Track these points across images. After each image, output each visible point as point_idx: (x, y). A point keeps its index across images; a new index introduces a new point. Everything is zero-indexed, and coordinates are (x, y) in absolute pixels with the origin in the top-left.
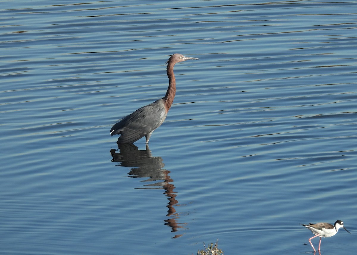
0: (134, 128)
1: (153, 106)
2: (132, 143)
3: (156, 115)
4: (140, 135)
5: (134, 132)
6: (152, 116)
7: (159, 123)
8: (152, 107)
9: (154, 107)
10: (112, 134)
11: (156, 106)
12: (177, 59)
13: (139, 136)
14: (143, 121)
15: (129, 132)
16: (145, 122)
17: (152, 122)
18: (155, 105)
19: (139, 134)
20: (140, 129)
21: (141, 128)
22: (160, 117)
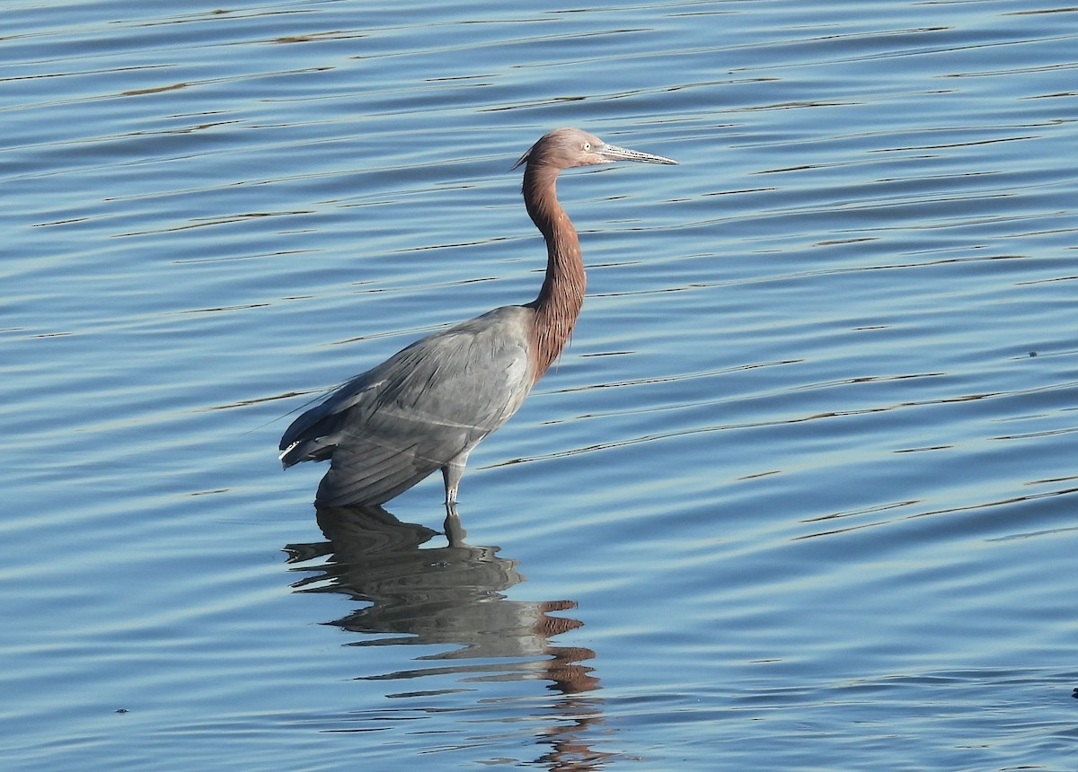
0: (390, 432)
1: (476, 332)
2: (378, 507)
3: (486, 372)
4: (415, 467)
5: (390, 454)
6: (471, 378)
7: (501, 411)
8: (469, 337)
9: (481, 335)
10: (290, 461)
11: (488, 333)
12: (571, 153)
13: (412, 472)
14: (429, 402)
15: (367, 451)
16: (436, 404)
17: (468, 405)
18: (484, 329)
19: (414, 464)
20: (416, 440)
21: (417, 431)
22: (504, 382)
